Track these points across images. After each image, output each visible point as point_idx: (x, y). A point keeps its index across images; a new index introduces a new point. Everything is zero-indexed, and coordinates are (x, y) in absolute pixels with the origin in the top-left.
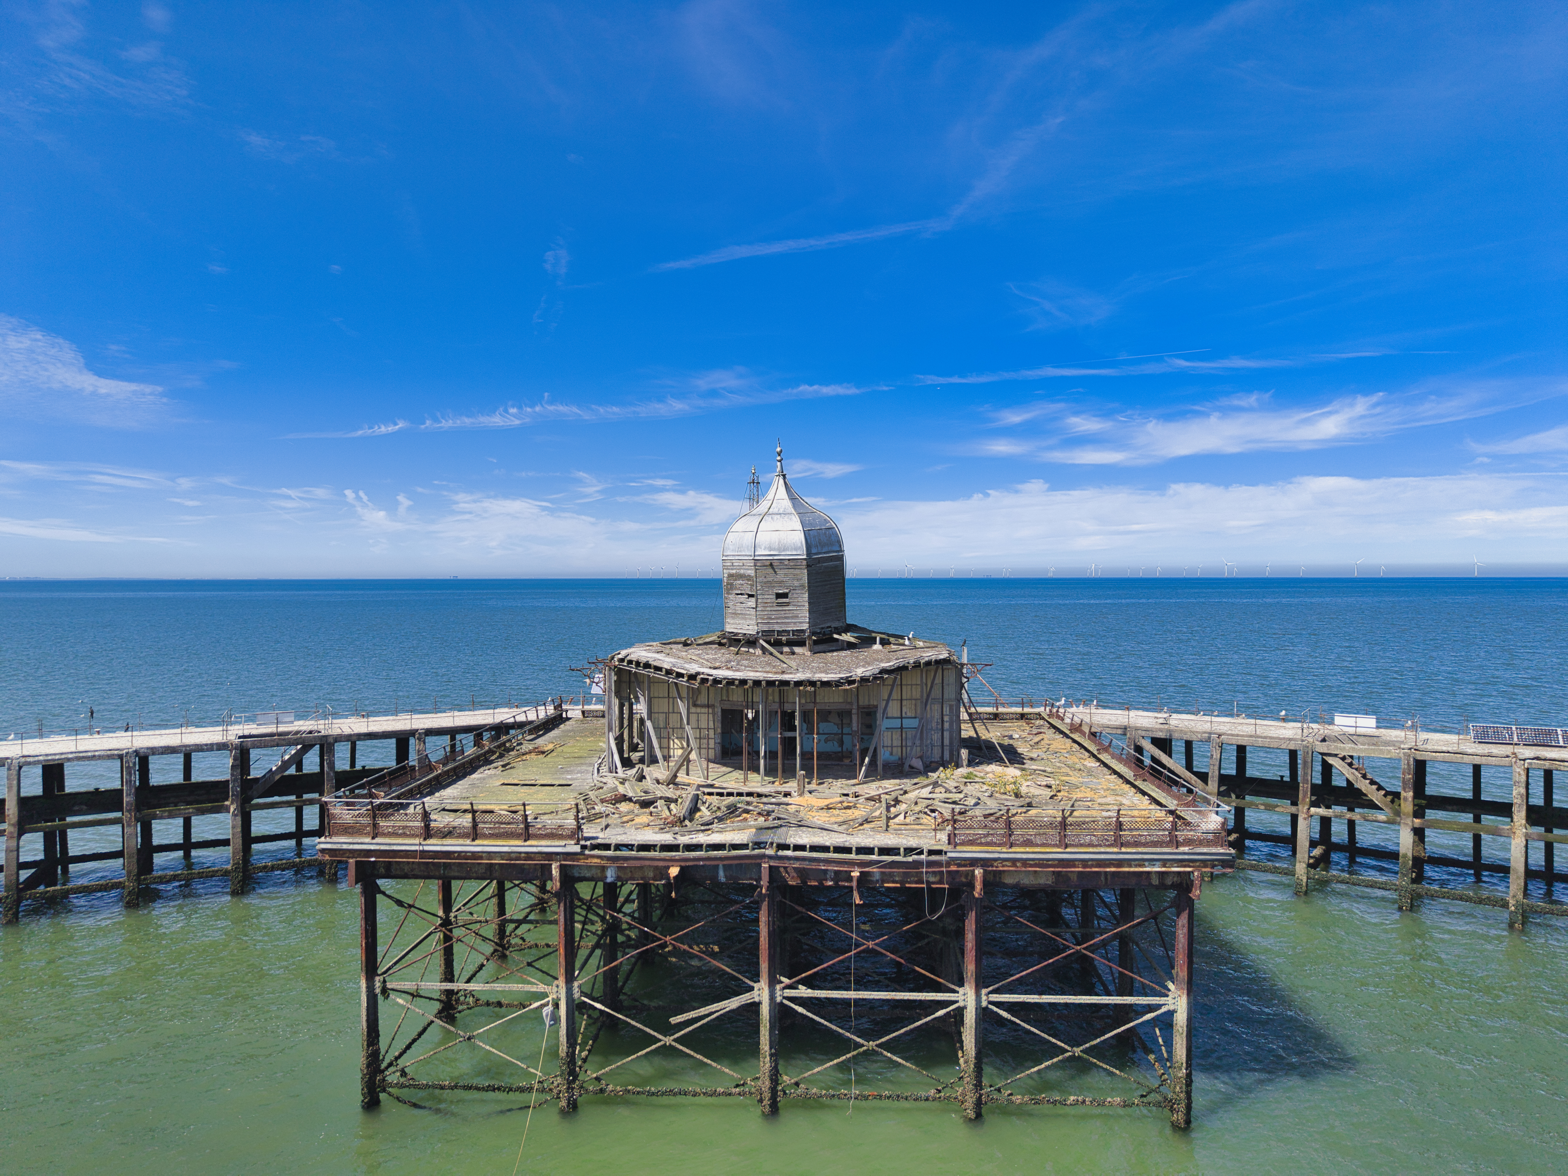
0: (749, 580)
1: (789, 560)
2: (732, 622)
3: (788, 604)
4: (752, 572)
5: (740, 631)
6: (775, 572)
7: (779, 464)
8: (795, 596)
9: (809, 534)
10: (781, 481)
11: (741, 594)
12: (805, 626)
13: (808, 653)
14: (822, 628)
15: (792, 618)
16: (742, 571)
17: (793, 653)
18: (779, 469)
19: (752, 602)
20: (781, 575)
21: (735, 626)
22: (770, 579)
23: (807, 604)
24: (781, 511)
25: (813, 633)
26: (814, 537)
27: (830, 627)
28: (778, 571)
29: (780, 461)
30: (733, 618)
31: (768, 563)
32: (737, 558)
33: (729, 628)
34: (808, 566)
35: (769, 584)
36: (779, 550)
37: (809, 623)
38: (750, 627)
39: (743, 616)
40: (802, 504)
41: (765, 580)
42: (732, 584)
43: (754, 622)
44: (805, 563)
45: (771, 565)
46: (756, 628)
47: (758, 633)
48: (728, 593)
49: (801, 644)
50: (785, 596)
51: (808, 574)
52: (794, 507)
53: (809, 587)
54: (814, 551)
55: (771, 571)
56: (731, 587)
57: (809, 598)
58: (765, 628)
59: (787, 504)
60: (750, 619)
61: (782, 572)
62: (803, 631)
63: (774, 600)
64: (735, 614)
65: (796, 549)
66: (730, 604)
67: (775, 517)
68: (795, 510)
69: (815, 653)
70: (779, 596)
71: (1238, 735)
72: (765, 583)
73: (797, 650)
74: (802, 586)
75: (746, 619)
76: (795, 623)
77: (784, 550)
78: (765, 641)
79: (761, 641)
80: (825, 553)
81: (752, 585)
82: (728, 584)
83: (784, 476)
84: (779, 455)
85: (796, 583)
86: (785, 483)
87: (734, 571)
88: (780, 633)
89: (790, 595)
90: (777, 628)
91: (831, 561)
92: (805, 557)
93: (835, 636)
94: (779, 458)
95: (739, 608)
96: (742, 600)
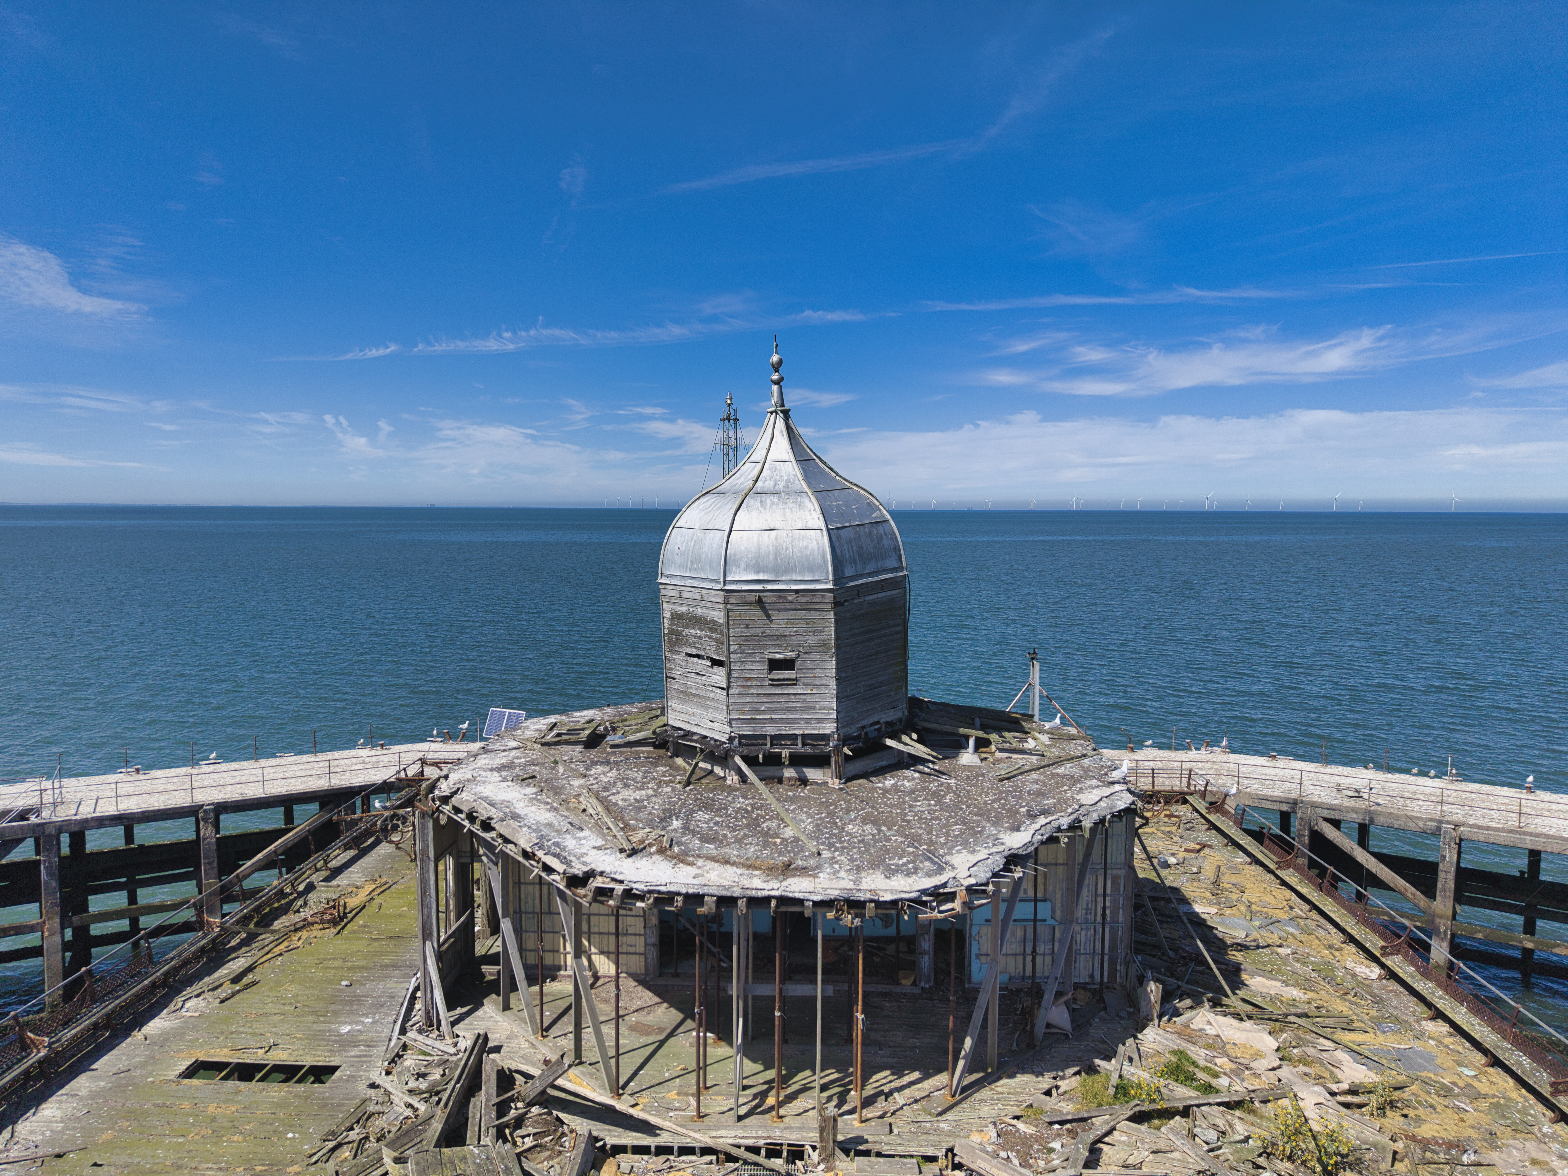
0: (712, 630)
1: (797, 591)
2: (680, 707)
3: (794, 682)
4: (719, 616)
5: (694, 729)
6: (768, 617)
7: (775, 388)
8: (809, 665)
9: (839, 537)
10: (781, 424)
11: (699, 656)
12: (829, 728)
13: (835, 783)
14: (863, 727)
15: (802, 710)
16: (699, 611)
17: (804, 781)
18: (775, 399)
19: (719, 676)
20: (780, 623)
21: (686, 718)
22: (758, 631)
23: (833, 683)
24: (780, 486)
25: (845, 740)
26: (849, 542)
27: (878, 722)
28: (775, 615)
29: (777, 382)
30: (683, 701)
31: (753, 598)
32: (689, 582)
33: (675, 719)
34: (837, 604)
35: (755, 641)
36: (776, 569)
37: (837, 720)
38: (715, 725)
39: (701, 700)
40: (823, 472)
41: (746, 632)
42: (679, 634)
43: (723, 716)
44: (830, 597)
45: (760, 601)
46: (727, 729)
47: (731, 739)
48: (673, 652)
49: (821, 761)
50: (788, 664)
51: (836, 621)
52: (808, 476)
53: (838, 647)
54: (849, 572)
55: (760, 614)
56: (677, 639)
57: (838, 669)
58: (747, 730)
59: (791, 470)
60: (716, 709)
61: (783, 615)
62: (825, 738)
63: (765, 673)
64: (686, 695)
65: (811, 569)
66: (677, 673)
67: (769, 499)
68: (809, 484)
69: (849, 780)
70: (774, 665)
71: (1488, 828)
72: (747, 638)
73: (813, 774)
74: (824, 645)
75: (707, 707)
76: (808, 721)
77: (787, 571)
78: (745, 758)
79: (738, 760)
80: (870, 575)
81: (719, 642)
82: (671, 632)
83: (786, 414)
84: (776, 370)
85: (812, 640)
86: (788, 428)
87: (684, 609)
88: (777, 739)
89: (797, 664)
90: (771, 730)
91: (882, 590)
92: (830, 586)
93: (889, 742)
94: (775, 377)
95: (693, 682)
96: (699, 668)
